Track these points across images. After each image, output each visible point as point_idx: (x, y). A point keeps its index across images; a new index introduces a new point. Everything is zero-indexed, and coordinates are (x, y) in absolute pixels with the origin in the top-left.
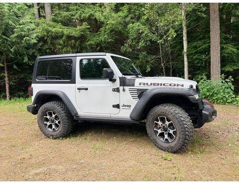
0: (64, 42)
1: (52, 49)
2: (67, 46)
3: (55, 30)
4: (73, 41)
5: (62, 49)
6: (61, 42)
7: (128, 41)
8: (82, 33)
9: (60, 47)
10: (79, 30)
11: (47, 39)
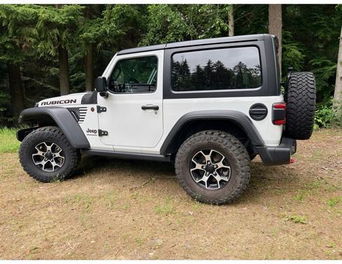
0: (40, 32)
1: (17, 44)
2: (45, 39)
3: (23, 11)
4: (56, 31)
5: (36, 44)
6: (35, 31)
7: (148, 34)
8: (72, 17)
9: (33, 40)
10: (67, 11)
11: (6, 26)
